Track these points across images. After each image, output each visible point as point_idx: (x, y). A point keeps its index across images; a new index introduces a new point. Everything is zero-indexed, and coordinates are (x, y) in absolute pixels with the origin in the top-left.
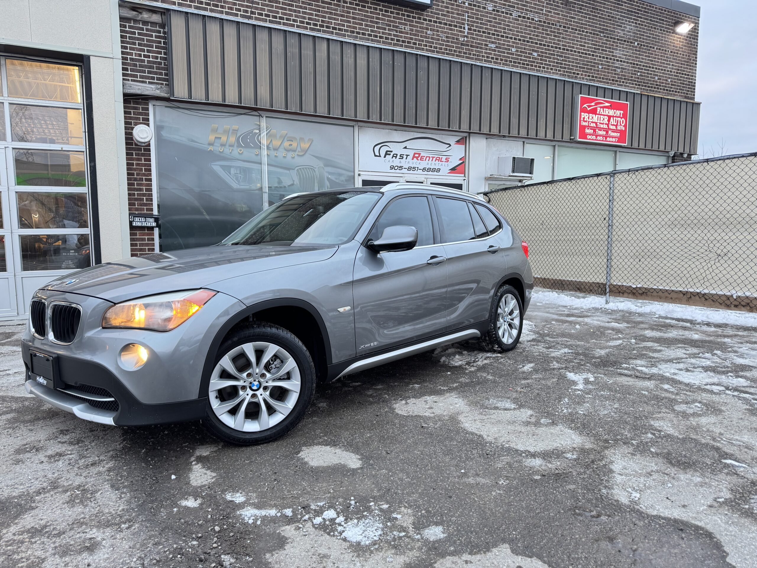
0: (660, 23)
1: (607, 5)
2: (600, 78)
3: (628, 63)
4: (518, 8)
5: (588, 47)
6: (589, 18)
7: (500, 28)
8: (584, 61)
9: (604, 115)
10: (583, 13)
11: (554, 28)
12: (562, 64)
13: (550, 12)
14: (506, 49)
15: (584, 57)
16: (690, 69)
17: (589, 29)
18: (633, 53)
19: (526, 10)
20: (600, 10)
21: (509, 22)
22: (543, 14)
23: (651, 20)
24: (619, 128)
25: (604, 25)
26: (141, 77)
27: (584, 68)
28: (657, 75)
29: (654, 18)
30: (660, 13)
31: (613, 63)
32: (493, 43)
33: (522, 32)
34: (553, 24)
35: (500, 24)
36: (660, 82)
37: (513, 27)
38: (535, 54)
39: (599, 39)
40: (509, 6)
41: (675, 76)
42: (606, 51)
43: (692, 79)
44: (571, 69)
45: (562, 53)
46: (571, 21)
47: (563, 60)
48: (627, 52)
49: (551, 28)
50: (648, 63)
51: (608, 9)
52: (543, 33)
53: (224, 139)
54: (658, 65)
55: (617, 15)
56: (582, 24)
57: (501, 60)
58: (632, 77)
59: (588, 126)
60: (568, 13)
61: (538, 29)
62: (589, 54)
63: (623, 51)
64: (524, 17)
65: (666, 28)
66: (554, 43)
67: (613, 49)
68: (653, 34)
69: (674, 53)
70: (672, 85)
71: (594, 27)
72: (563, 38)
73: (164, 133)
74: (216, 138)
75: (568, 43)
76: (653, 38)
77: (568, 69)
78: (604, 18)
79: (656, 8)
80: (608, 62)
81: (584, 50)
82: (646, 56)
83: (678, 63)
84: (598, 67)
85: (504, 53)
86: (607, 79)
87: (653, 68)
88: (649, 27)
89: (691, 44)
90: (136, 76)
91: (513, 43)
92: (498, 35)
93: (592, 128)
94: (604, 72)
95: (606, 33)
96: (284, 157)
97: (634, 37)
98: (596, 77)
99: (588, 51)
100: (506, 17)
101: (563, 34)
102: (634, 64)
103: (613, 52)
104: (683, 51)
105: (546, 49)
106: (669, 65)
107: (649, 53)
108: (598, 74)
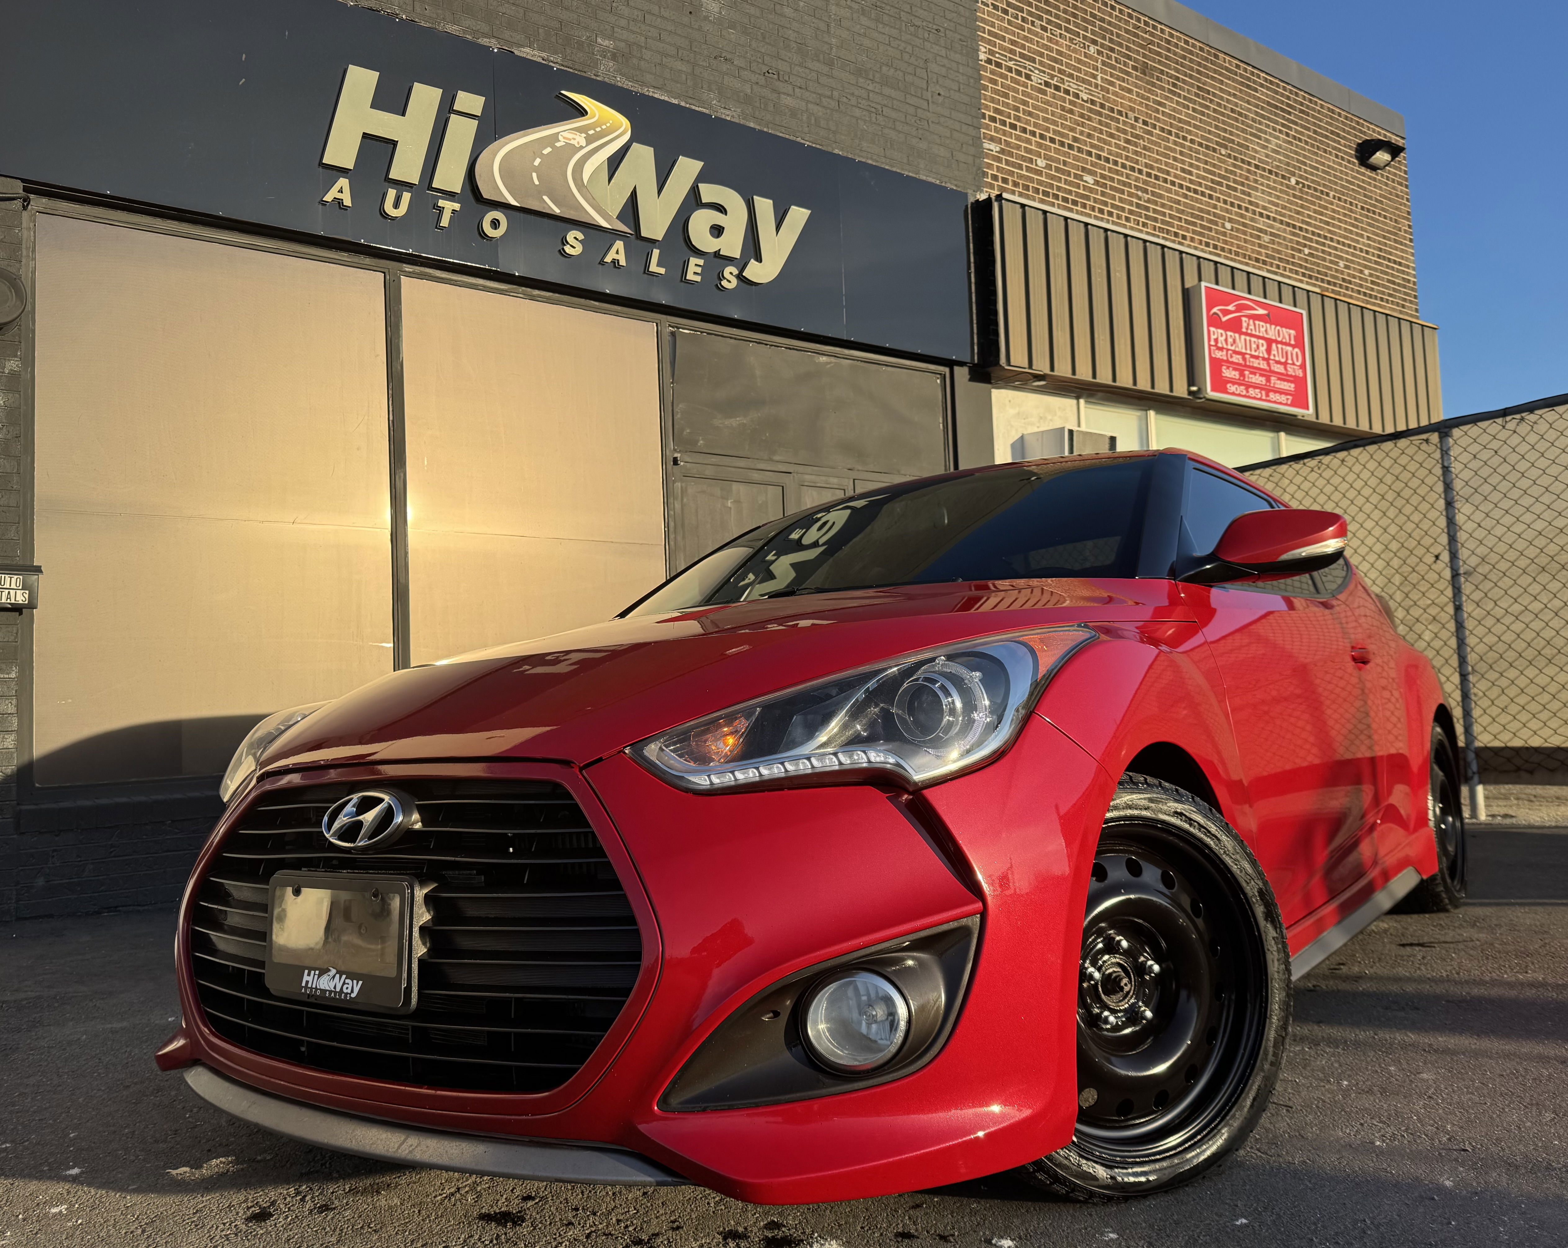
0: (1334, 141)
1: (1227, 85)
2: (1230, 251)
3: (1281, 222)
4: (1041, 63)
5: (1198, 176)
6: (1194, 110)
7: (1007, 105)
8: (1193, 208)
9: (1259, 337)
10: (1179, 96)
11: (1125, 123)
12: (1147, 209)
13: (1112, 84)
14: (1023, 158)
15: (1192, 199)
16: (1402, 251)
17: (1196, 135)
18: (1289, 201)
19: (1061, 71)
20: (1214, 95)
21: (1024, 93)
22: (1096, 86)
23: (1315, 132)
24: (1291, 372)
25: (1225, 131)
27: (1194, 224)
28: (1341, 258)
29: (1320, 127)
30: (1331, 118)
31: (1252, 220)
32: (992, 139)
33: (1055, 123)
34: (1120, 113)
35: (1006, 96)
36: (1349, 275)
37: (1034, 107)
38: (1089, 179)
39: (1219, 160)
40: (1022, 56)
41: (1376, 263)
42: (1235, 190)
43: (1408, 274)
44: (1168, 224)
45: (1145, 182)
46: (1157, 111)
47: (1148, 201)
48: (1278, 197)
49: (1118, 121)
50: (1322, 229)
51: (1229, 94)
52: (1101, 132)
54: (1341, 236)
55: (1249, 110)
56: (1180, 121)
57: (1016, 184)
58: (1293, 257)
59: (1227, 361)
60: (1150, 91)
61: (1090, 119)
62: (1203, 194)
63: (1270, 194)
64: (1057, 88)
65: (1346, 153)
66: (1127, 158)
67: (1249, 186)
68: (1323, 164)
69: (1368, 210)
70: (1373, 282)
71: (1205, 130)
72: (1145, 148)
75: (1157, 161)
76: (1324, 172)
77: (1163, 222)
78: (1223, 114)
79: (1322, 106)
80: (1242, 216)
81: (1191, 182)
82: (1315, 211)
83: (1377, 235)
84: (1223, 226)
85: (1020, 167)
86: (1244, 256)
87: (1332, 240)
88: (1313, 146)
89: (1397, 196)
91: (1040, 145)
92: (1004, 123)
93: (1236, 366)
94: (1237, 238)
95: (1232, 149)
97: (1288, 164)
98: (1223, 249)
99: (1200, 184)
100: (1017, 82)
101: (1143, 138)
102: (1294, 227)
103: (1249, 195)
104: (1383, 210)
105: (1110, 170)
106: (1362, 236)
107: (1320, 206)
108: (1225, 242)
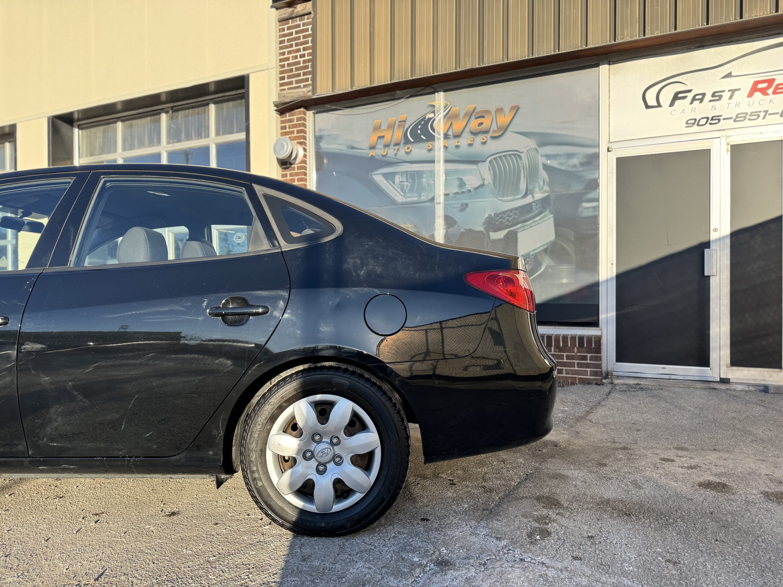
26: (297, 82)
53: (388, 136)
73: (323, 145)
74: (379, 137)
90: (291, 83)
96: (470, 145)
